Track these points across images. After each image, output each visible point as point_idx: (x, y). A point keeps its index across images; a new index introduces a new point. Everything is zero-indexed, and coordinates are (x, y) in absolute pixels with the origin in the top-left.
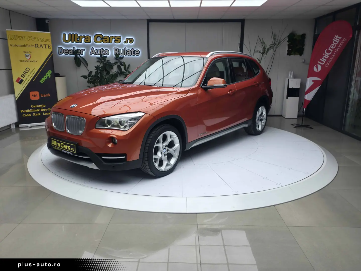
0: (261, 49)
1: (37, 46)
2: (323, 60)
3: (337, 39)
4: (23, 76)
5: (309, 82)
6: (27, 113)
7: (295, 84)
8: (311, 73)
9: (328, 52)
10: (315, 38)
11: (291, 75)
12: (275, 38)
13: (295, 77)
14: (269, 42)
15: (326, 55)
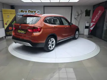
0: (77, 15)
1: (11, 14)
2: (96, 18)
3: (100, 12)
4: (7, 22)
5: (92, 24)
6: (8, 33)
7: (87, 25)
8: (92, 22)
9: (97, 15)
10: (93, 11)
11: (86, 22)
12: (81, 11)
13: (87, 23)
14: (80, 13)
15: (97, 16)
